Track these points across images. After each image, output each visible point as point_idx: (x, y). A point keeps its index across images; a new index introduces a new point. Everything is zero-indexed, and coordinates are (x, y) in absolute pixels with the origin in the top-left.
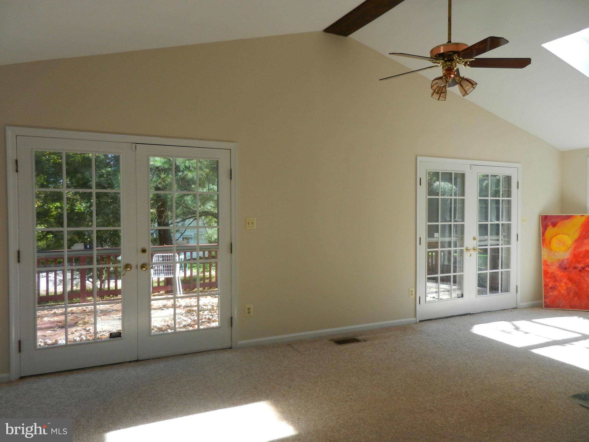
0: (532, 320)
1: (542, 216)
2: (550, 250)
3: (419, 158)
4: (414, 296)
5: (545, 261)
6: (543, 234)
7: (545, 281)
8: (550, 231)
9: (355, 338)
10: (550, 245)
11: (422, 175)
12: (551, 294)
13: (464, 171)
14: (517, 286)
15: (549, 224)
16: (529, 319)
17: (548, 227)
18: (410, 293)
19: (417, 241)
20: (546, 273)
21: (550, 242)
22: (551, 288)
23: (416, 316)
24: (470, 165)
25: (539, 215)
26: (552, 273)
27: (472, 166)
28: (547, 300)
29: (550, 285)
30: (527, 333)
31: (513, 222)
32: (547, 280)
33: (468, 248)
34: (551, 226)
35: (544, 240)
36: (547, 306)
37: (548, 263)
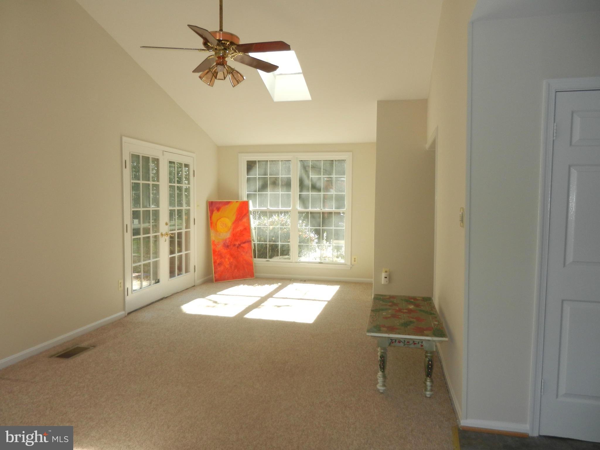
0: (218, 293)
1: (209, 202)
2: (216, 231)
3: (124, 139)
4: (122, 288)
5: (214, 242)
6: (211, 217)
7: (214, 259)
8: (216, 215)
9: (78, 347)
10: (216, 227)
11: (127, 157)
12: (219, 269)
13: (158, 157)
14: (195, 266)
15: (215, 209)
16: (215, 293)
17: (214, 211)
18: (119, 285)
19: (124, 228)
20: (214, 251)
21: (216, 224)
22: (219, 264)
23: (124, 309)
24: (162, 151)
25: (207, 201)
26: (219, 251)
27: (164, 152)
28: (216, 275)
29: (218, 262)
30: (226, 304)
31: (191, 208)
32: (216, 258)
33: (162, 234)
34: (216, 211)
35: (211, 223)
36: (217, 280)
37: (216, 243)
